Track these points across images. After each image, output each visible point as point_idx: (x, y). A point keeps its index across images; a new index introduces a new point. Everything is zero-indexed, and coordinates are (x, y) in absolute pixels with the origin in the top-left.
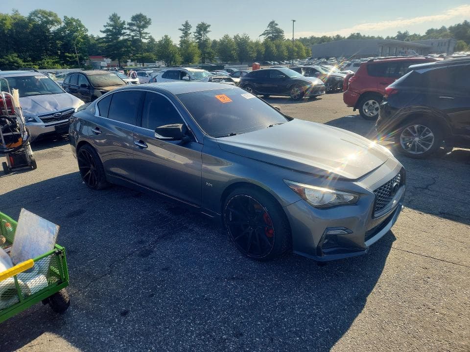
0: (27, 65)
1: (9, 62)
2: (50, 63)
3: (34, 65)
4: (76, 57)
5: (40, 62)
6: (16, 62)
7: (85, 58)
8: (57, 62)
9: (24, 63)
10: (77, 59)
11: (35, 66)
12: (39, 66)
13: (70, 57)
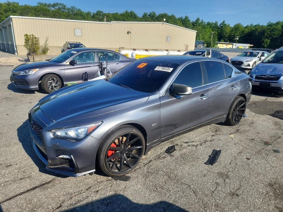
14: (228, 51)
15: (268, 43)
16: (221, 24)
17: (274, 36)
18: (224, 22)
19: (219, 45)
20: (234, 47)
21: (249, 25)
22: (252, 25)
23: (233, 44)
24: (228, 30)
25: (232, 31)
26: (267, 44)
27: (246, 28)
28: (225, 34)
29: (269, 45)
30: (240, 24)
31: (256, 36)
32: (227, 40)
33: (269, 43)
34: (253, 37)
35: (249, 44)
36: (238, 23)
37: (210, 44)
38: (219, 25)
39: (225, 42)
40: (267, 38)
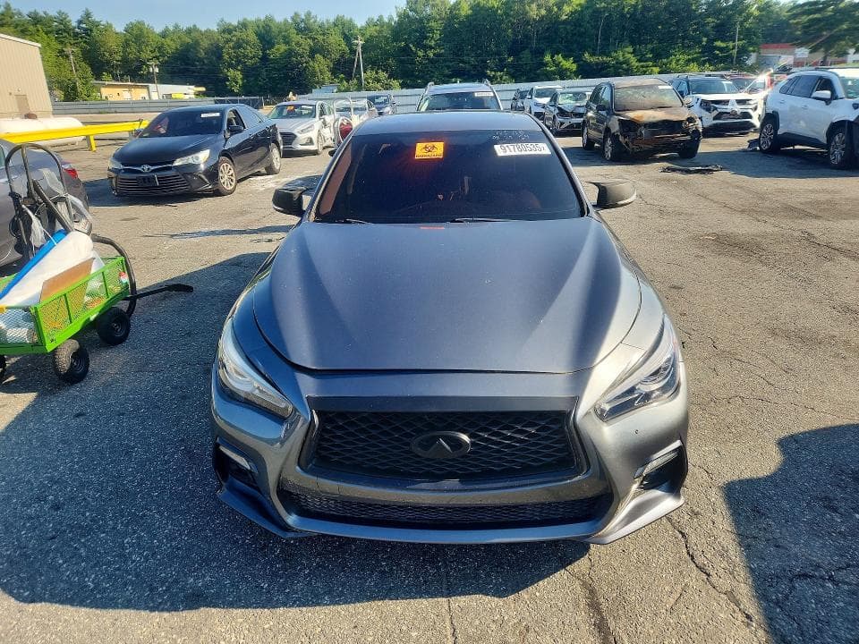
0: (642, 67)
1: (617, 63)
2: (681, 62)
3: (653, 66)
4: (734, 48)
5: (665, 60)
6: (627, 62)
7: (751, 49)
8: (693, 60)
9: (637, 64)
10: (735, 51)
11: (654, 68)
12: (661, 67)
13: (721, 49)
14: (146, 109)
15: (240, 82)
16: (80, 22)
17: (249, 62)
18: (88, 15)
19: (105, 92)
20: (155, 97)
21: (171, 28)
22: (176, 26)
23: (147, 87)
24: (113, 44)
25: (126, 44)
26: (237, 83)
27: (164, 35)
28: (107, 54)
29: (243, 86)
30: (144, 24)
31: (200, 60)
32: (122, 75)
33: (242, 79)
34: (196, 66)
35: (190, 85)
36: (134, 21)
37: (74, 88)
38: (74, 24)
39: (118, 80)
40: (230, 65)
